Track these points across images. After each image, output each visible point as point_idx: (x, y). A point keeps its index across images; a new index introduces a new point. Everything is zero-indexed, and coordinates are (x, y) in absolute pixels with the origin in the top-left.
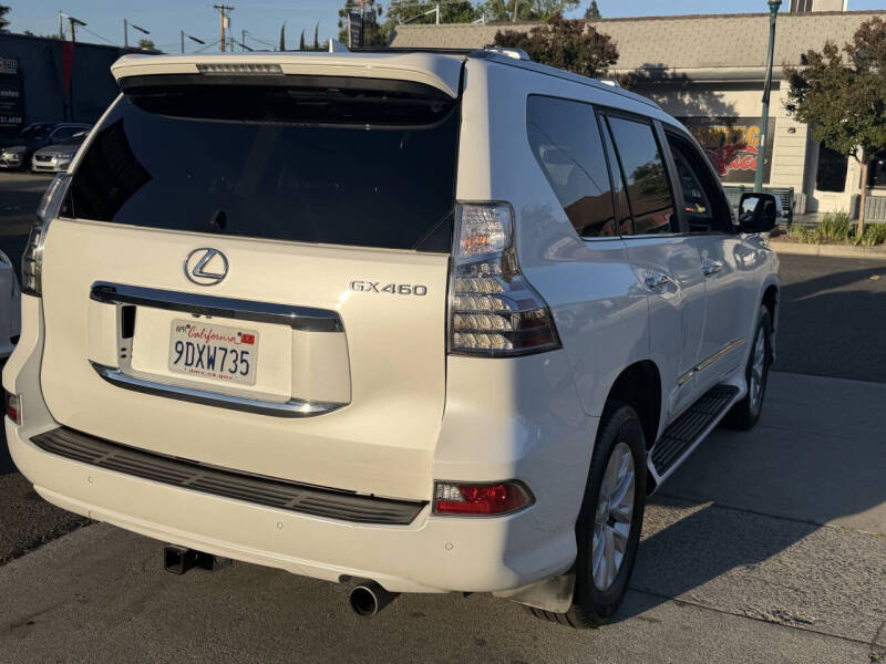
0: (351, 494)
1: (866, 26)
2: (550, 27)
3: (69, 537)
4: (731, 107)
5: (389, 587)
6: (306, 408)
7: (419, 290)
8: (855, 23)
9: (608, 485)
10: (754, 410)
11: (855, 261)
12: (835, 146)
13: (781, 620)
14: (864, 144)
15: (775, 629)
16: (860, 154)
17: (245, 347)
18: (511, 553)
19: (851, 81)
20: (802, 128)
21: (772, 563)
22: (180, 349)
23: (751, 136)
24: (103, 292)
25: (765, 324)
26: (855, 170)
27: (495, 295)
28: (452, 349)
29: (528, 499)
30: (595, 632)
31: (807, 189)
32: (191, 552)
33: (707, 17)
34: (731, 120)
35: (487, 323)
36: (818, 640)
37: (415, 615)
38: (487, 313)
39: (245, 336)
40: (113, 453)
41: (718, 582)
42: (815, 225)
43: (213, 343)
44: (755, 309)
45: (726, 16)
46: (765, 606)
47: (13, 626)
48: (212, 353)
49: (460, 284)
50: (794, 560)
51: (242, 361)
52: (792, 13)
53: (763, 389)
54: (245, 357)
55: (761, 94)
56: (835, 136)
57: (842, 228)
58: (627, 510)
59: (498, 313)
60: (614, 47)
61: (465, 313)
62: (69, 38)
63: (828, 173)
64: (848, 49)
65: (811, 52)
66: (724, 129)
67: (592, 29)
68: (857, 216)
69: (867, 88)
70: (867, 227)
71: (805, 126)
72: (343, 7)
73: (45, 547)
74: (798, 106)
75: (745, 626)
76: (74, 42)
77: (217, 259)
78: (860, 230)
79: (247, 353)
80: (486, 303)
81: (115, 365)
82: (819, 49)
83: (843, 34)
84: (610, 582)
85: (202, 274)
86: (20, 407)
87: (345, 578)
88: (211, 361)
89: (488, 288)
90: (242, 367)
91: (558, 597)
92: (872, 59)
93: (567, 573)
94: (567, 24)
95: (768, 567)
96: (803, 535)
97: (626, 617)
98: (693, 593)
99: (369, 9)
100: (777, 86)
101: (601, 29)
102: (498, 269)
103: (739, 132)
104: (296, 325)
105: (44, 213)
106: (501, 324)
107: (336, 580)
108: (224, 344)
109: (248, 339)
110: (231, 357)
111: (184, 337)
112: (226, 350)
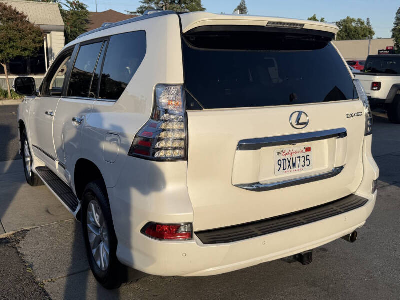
17: (308, 153)
22: (280, 164)
39: (307, 148)
43: (294, 156)
48: (294, 160)
51: (307, 160)
54: (308, 158)
77: (303, 115)
79: (309, 156)
85: (298, 124)
88: (294, 165)
90: (307, 163)
108: (299, 155)
109: (308, 150)
110: (302, 160)
111: (281, 157)
112: (300, 157)
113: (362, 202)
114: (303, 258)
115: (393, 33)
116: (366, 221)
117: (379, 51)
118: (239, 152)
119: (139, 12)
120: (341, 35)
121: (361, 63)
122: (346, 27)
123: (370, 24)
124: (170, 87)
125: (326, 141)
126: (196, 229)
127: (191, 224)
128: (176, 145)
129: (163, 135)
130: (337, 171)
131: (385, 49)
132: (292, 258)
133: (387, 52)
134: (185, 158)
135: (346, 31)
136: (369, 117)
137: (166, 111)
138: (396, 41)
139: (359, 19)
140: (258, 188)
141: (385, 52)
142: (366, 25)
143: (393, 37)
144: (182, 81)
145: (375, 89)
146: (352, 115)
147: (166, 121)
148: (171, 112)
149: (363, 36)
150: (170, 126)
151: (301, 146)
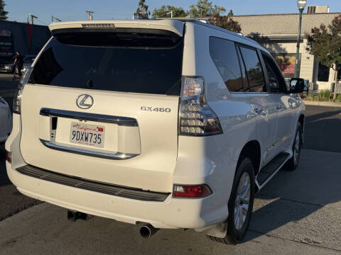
0: (141, 190)
1: (336, 18)
2: (215, 19)
3: (30, 209)
4: (284, 49)
5: (155, 226)
6: (123, 156)
7: (168, 110)
8: (332, 17)
9: (240, 188)
10: (296, 163)
11: (333, 108)
12: (324, 64)
13: (308, 242)
14: (336, 63)
15: (305, 245)
16: (334, 67)
17: (100, 133)
18: (203, 213)
19: (331, 39)
20: (312, 57)
21: (304, 220)
22: (74, 134)
23: (292, 60)
24: (45, 112)
25: (300, 129)
26: (332, 73)
27: (197, 112)
28: (180, 133)
29: (210, 192)
30: (235, 247)
31: (314, 81)
32: (78, 213)
33: (275, 15)
34: (285, 54)
35: (194, 123)
36: (322, 250)
37: (165, 239)
38: (194, 119)
39: (100, 128)
40: (48, 174)
41: (283, 228)
42: (317, 94)
44: (296, 124)
45: (282, 15)
46: (301, 237)
47: (8, 243)
48: (87, 135)
49: (184, 108)
50: (312, 219)
51: (99, 138)
52: (308, 13)
53: (299, 155)
54: (100, 136)
55: (296, 44)
56: (325, 60)
57: (328, 95)
58: (247, 199)
59: (198, 119)
60: (239, 26)
61: (186, 119)
62: (31, 23)
63: (322, 74)
64: (330, 27)
65: (315, 28)
66: (282, 58)
67: (231, 19)
68: (333, 91)
69: (337, 42)
70: (337, 95)
71: (313, 56)
72: (136, 12)
73: (21, 213)
74: (310, 49)
75: (294, 244)
76: (33, 25)
77: (89, 99)
78: (335, 96)
80: (194, 115)
81: (49, 140)
82: (318, 27)
83: (328, 21)
84: (241, 226)
85: (83, 105)
86: (12, 157)
87: (138, 223)
88: (86, 139)
89: (194, 109)
90: (98, 141)
91: (221, 231)
92: (339, 30)
93: (224, 222)
94: (221, 18)
95: (302, 222)
96: (316, 210)
97: (247, 241)
98: (273, 232)
99: (145, 13)
100: (302, 41)
101: (235, 19)
102: (198, 102)
103: (288, 59)
104: (120, 124)
105: (22, 82)
106: (199, 123)
107: (135, 223)
111: (76, 129)
112: (92, 134)
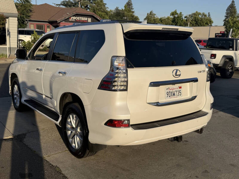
17: (180, 89)
22: (168, 94)
43: (174, 90)
48: (174, 92)
51: (180, 92)
85: (176, 75)
88: (174, 94)
90: (180, 94)
108: (176, 90)
109: (180, 88)
110: (178, 92)
111: (168, 91)
112: (176, 91)
113: (205, 114)
114: (178, 139)
115: (224, 22)
116: (208, 123)
117: (216, 34)
118: (150, 88)
119: (62, 5)
120: (192, 23)
121: (204, 41)
122: (195, 17)
123: (210, 16)
124: (119, 57)
125: (188, 83)
126: (131, 123)
127: (129, 120)
128: (122, 84)
129: (116, 79)
130: (194, 98)
131: (219, 33)
132: (173, 139)
133: (220, 34)
134: (126, 90)
135: (195, 20)
136: (208, 73)
137: (118, 68)
138: (226, 28)
139: (203, 13)
140: (158, 104)
141: (219, 34)
142: (207, 16)
143: (224, 25)
144: (124, 55)
145: (212, 58)
146: (200, 71)
147: (118, 73)
148: (120, 69)
149: (206, 24)
150: (119, 75)
151: (177, 86)
